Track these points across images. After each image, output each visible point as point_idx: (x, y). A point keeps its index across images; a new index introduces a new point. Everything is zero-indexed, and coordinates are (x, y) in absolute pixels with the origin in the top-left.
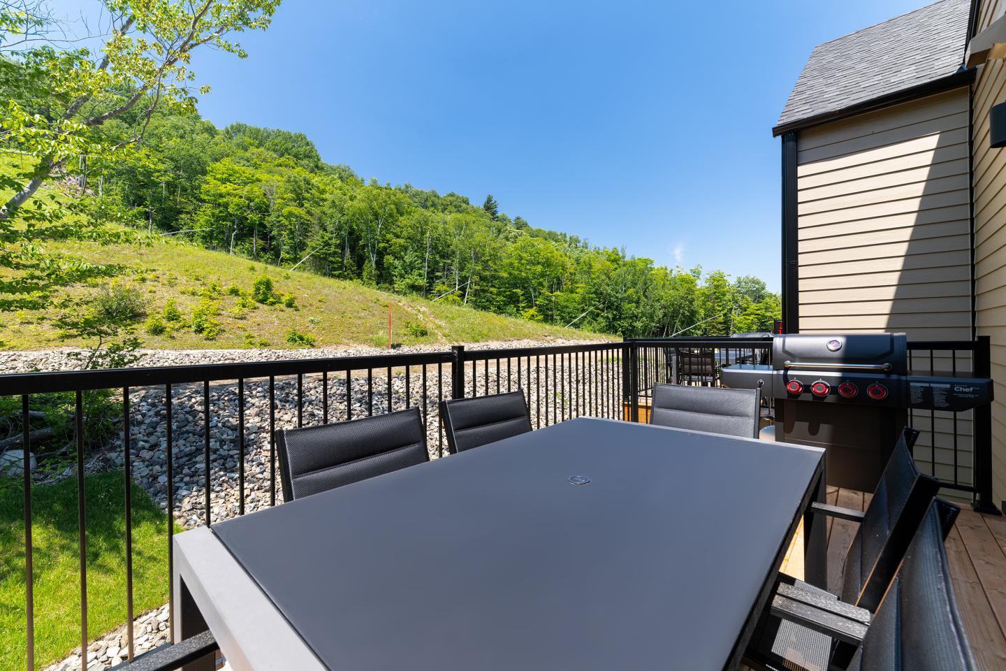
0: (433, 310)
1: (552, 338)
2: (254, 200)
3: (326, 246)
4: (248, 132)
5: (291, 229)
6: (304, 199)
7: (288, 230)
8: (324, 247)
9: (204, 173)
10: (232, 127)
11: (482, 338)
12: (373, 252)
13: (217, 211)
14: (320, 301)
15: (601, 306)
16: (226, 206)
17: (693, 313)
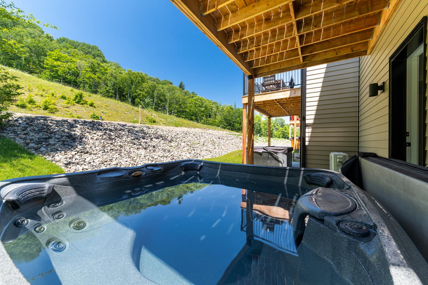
0: (158, 115)
1: (207, 129)
2: (71, 70)
3: (107, 92)
4: (69, 42)
5: (90, 84)
6: (96, 71)
7: (89, 84)
8: (106, 93)
9: (46, 56)
10: (60, 39)
11: (180, 126)
12: (130, 97)
13: (52, 74)
14: (106, 106)
15: (226, 125)
16: (57, 71)
17: (261, 129)
